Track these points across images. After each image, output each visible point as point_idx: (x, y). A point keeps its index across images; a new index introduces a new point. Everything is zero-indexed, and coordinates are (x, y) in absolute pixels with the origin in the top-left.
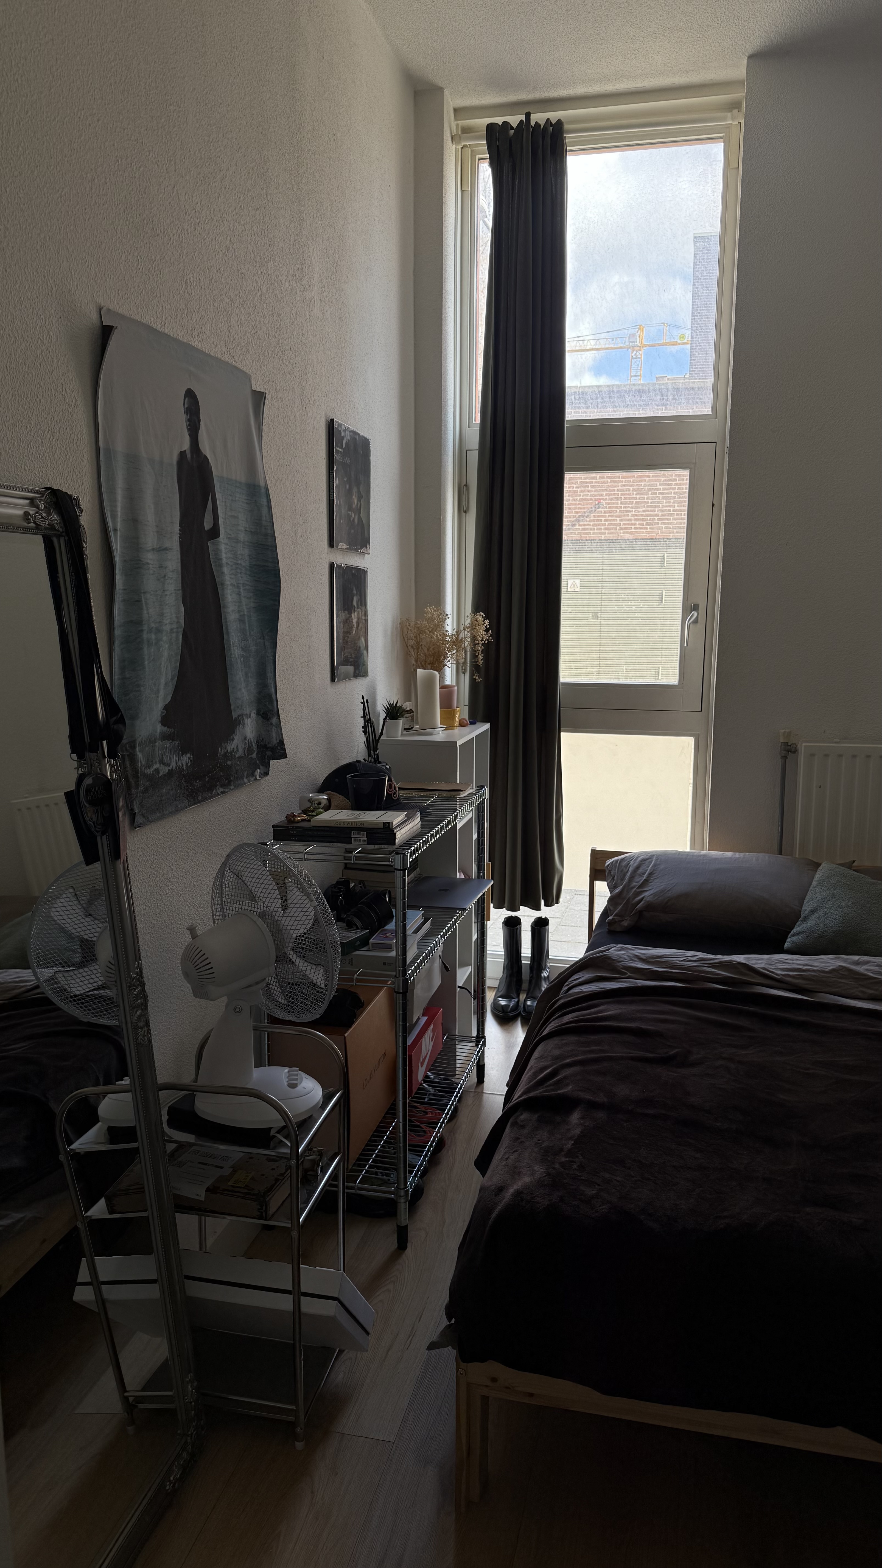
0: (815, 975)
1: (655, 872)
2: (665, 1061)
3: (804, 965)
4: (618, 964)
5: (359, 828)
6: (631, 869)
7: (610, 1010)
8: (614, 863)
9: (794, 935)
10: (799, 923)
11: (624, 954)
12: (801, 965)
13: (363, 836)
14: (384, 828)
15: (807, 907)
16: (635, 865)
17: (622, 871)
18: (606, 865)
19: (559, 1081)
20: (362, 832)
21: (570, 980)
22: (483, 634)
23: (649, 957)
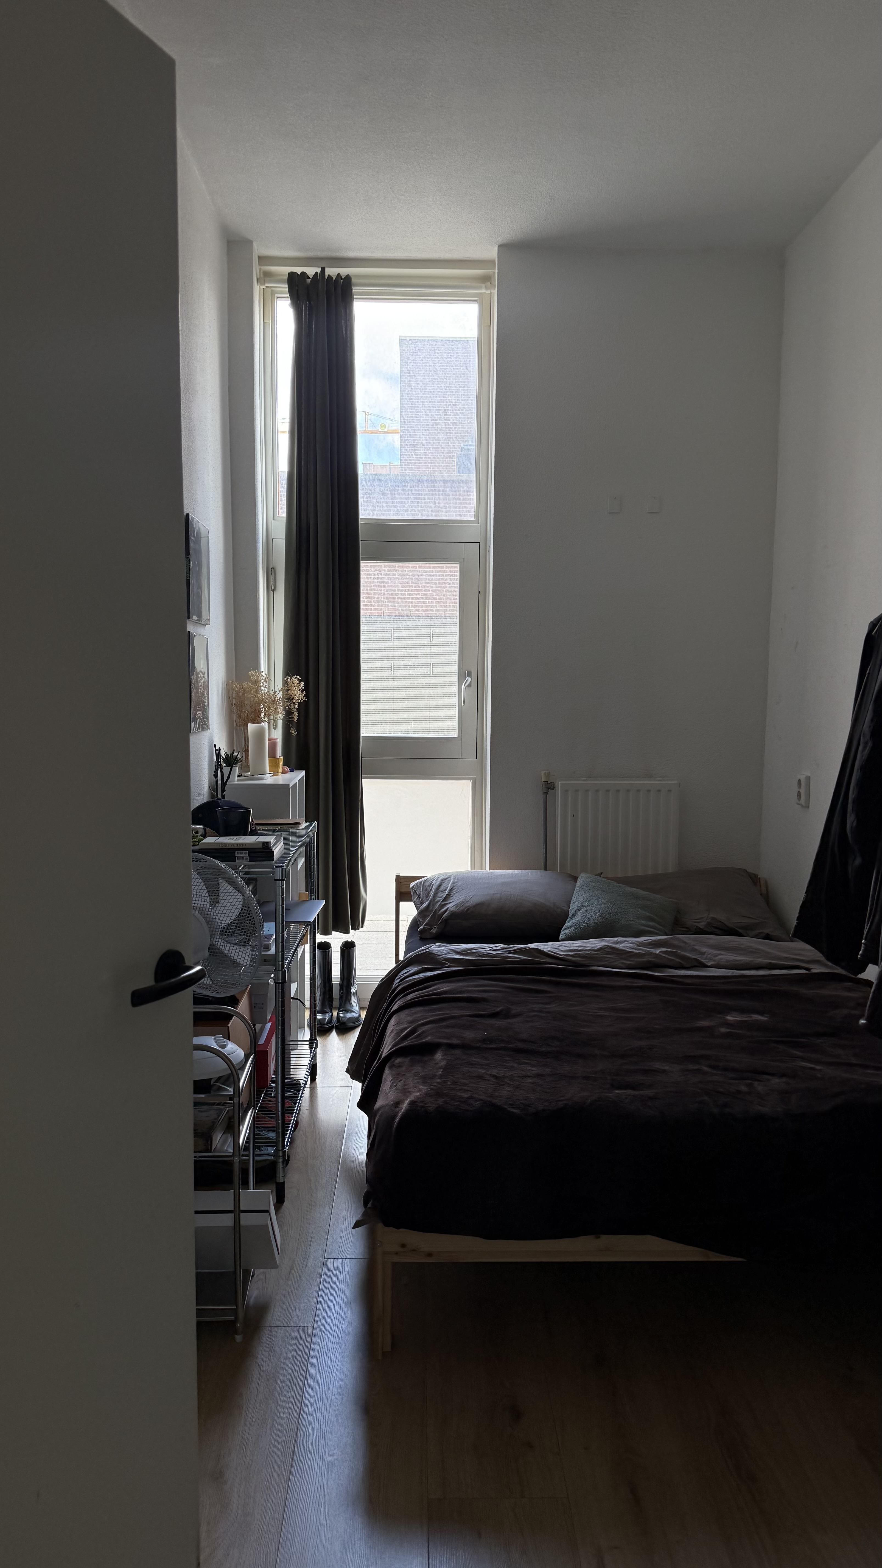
0: (588, 954)
1: (454, 888)
2: (494, 1015)
3: (579, 947)
4: (439, 957)
5: (242, 848)
6: (434, 887)
7: (443, 987)
8: (418, 884)
9: (566, 929)
10: (568, 919)
11: (443, 950)
12: (576, 947)
13: (245, 854)
14: (263, 848)
15: (574, 906)
16: (438, 883)
17: (426, 890)
18: (411, 887)
19: (419, 1035)
20: (244, 852)
21: (400, 974)
22: (298, 695)
23: (462, 950)
